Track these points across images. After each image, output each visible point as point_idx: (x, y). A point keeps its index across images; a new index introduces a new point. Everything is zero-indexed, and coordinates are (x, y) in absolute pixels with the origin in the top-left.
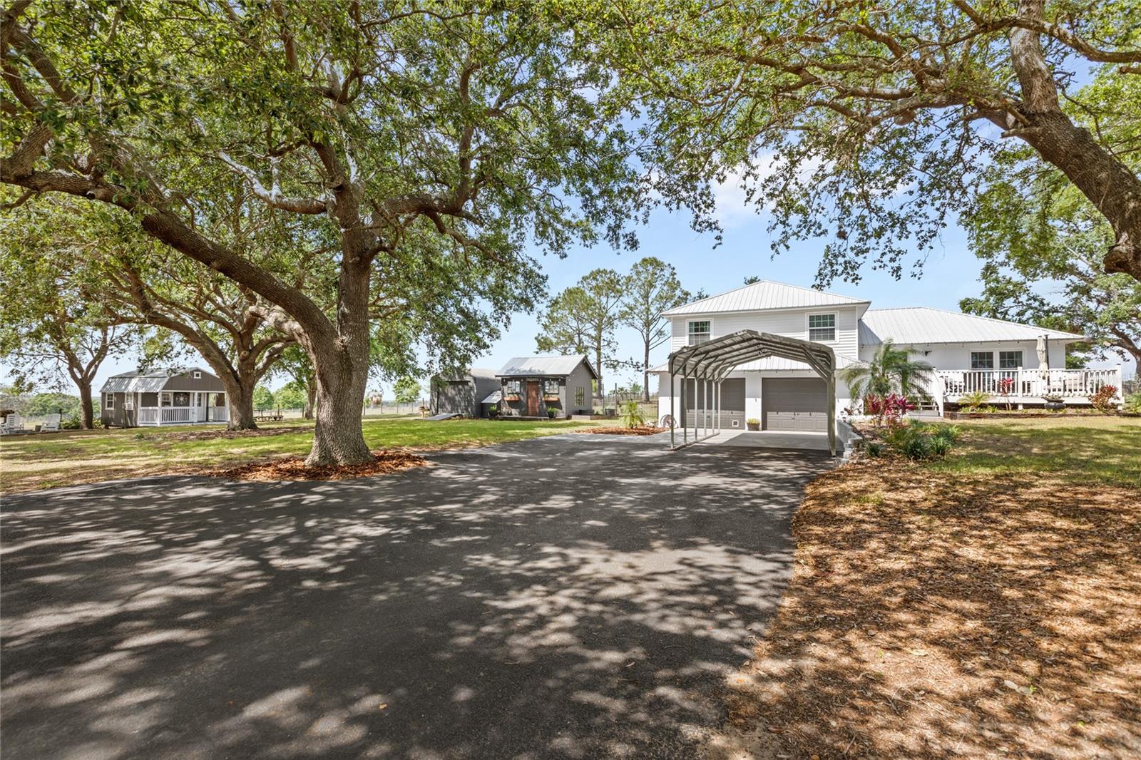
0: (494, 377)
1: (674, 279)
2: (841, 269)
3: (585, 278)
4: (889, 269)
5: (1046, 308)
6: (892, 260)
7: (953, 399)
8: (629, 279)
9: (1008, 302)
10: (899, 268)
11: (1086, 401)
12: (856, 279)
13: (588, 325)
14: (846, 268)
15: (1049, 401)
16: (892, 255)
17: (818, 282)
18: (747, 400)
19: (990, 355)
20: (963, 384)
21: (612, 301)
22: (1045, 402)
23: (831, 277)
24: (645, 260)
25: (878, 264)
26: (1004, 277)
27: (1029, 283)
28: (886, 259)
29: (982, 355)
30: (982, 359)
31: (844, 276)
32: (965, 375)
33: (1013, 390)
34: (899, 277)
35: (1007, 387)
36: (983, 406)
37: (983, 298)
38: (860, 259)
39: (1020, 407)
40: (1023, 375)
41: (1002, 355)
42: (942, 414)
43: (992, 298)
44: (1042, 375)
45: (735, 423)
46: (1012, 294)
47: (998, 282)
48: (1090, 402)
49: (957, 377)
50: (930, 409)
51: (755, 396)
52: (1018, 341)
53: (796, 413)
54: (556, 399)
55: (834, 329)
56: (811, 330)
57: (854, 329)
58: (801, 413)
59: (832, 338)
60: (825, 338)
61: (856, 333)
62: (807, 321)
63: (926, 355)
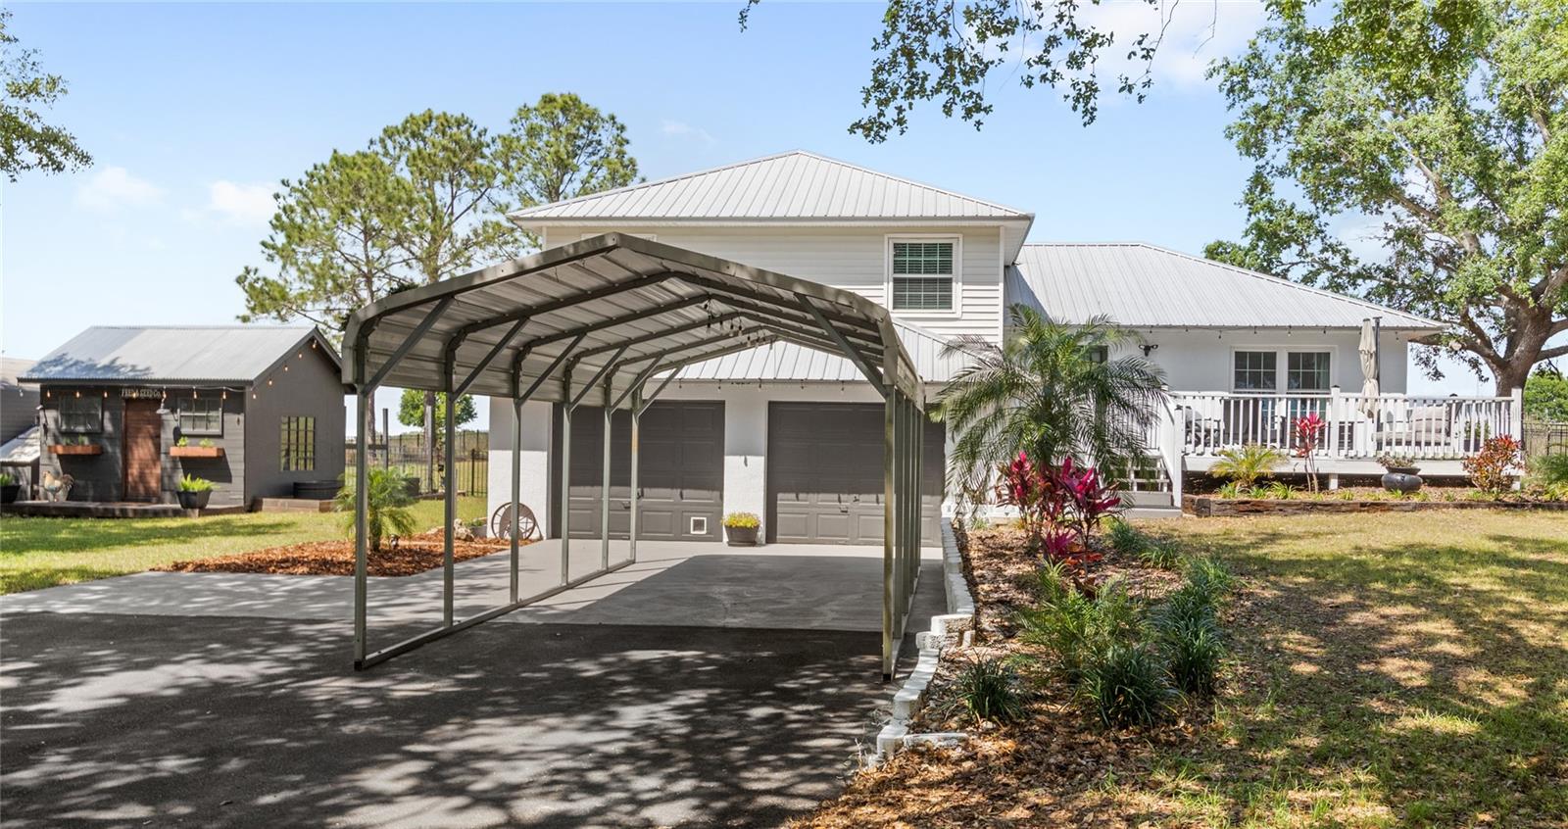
0: (15, 382)
1: (621, 154)
2: (934, 72)
3: (389, 133)
4: (1064, 86)
5: (1353, 269)
6: (1075, 61)
7: (1204, 462)
8: (508, 143)
9: (1289, 255)
10: (1092, 88)
11: (1456, 470)
12: (978, 108)
13: (398, 253)
14: (949, 72)
15: (1392, 470)
16: (1074, 46)
17: (872, 110)
18: (728, 460)
19: (1271, 358)
20: (1222, 426)
21: (467, 197)
22: (1383, 471)
23: (909, 94)
24: (548, 100)
25: (1037, 70)
26: (1282, 202)
27: (1324, 217)
28: (1059, 56)
29: (1255, 357)
30: (1253, 369)
31: (944, 96)
32: (1227, 404)
33: (1321, 441)
34: (1090, 115)
35: (1309, 434)
36: (1262, 481)
37: (1246, 243)
38: (990, 49)
39: (1334, 484)
40: (1340, 408)
41: (1294, 359)
42: (1178, 503)
43: (1261, 244)
44: (1368, 406)
45: (699, 525)
46: (1293, 237)
47: (1272, 211)
48: (1466, 473)
49: (1209, 408)
50: (1155, 487)
51: (745, 451)
52: (1325, 329)
53: (853, 496)
54: (213, 453)
55: (949, 281)
56: (896, 281)
57: (997, 284)
58: (862, 497)
59: (946, 302)
60: (930, 303)
61: (1000, 294)
62: (888, 256)
63: (1147, 355)
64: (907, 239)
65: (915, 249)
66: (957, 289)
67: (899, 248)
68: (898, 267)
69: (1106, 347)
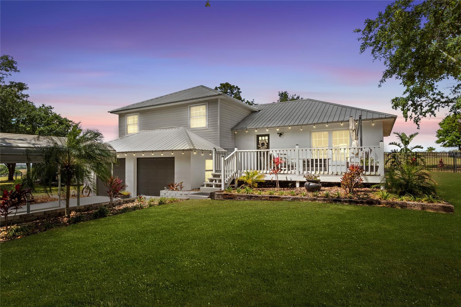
57: (217, 117)
60: (201, 125)
61: (218, 120)
62: (189, 112)
63: (280, 136)
64: (194, 106)
66: (207, 119)
69: (269, 134)
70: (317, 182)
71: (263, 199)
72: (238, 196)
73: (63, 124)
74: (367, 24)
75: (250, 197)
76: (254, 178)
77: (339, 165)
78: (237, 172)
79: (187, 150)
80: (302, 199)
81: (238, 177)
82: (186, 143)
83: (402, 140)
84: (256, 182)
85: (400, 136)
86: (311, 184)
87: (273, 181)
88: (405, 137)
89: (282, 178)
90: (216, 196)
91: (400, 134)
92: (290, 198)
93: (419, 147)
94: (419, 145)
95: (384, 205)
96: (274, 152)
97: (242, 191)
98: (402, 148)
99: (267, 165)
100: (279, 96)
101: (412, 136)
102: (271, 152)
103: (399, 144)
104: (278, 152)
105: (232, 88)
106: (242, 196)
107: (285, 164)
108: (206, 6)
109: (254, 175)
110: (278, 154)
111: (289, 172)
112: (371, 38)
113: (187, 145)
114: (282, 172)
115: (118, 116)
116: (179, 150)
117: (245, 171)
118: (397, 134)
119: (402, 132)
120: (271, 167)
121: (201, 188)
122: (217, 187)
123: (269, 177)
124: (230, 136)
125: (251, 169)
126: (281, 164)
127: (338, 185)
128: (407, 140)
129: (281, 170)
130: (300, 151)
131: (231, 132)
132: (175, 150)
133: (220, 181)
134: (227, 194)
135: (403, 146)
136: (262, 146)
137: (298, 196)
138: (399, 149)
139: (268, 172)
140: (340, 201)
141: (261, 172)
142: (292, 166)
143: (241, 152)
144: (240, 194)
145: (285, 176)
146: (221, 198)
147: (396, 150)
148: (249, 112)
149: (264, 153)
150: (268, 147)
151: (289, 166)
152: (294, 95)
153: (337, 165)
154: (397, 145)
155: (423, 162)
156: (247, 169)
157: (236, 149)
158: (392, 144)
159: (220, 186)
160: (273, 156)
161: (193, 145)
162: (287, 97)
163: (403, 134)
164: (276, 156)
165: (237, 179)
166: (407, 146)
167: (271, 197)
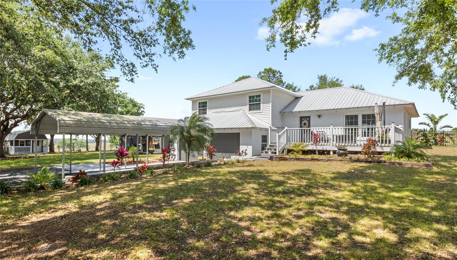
19: (356, 117)
29: (352, 117)
30: (351, 120)
41: (364, 116)
53: (225, 154)
54: (157, 144)
55: (260, 103)
56: (250, 104)
57: (270, 103)
58: (227, 154)
59: (259, 109)
60: (256, 109)
61: (271, 106)
62: (248, 99)
63: (319, 118)
64: (251, 95)
65: (253, 97)
66: (261, 105)
67: (250, 97)
68: (250, 101)
69: (310, 116)
70: (345, 150)
71: (307, 160)
72: (290, 158)
73: (136, 106)
74: (381, 46)
75: (298, 159)
76: (300, 148)
77: (362, 141)
78: (287, 144)
79: (251, 128)
80: (334, 160)
81: (288, 147)
82: (249, 123)
83: (432, 120)
84: (301, 151)
85: (429, 117)
86: (341, 152)
87: (314, 150)
88: (434, 117)
89: (320, 148)
90: (274, 158)
91: (430, 115)
92: (325, 159)
93: (449, 127)
94: (449, 125)
95: (388, 163)
96: (315, 129)
97: (291, 156)
98: (431, 127)
99: (309, 139)
100: (318, 79)
101: (441, 117)
102: (312, 130)
103: (429, 124)
104: (317, 130)
105: (274, 72)
106: (292, 158)
107: (322, 138)
108: (285, 59)
109: (300, 145)
110: (317, 131)
111: (326, 144)
112: (385, 54)
113: (250, 124)
114: (320, 144)
115: (191, 101)
116: (244, 128)
117: (293, 143)
118: (427, 115)
119: (432, 114)
120: (312, 140)
121: (262, 154)
122: (273, 153)
123: (311, 147)
124: (279, 118)
125: (297, 141)
126: (320, 138)
127: (360, 152)
128: (436, 120)
129: (320, 142)
130: (334, 129)
131: (279, 114)
132: (241, 128)
133: (275, 150)
134: (282, 157)
135: (432, 126)
136: (304, 125)
137: (331, 159)
138: (428, 129)
139: (310, 144)
140: (359, 161)
141: (305, 144)
142: (328, 141)
143: (290, 130)
144: (291, 157)
145: (322, 147)
146: (278, 160)
147: (425, 129)
148: (294, 98)
149: (307, 131)
150: (309, 126)
151: (325, 140)
152: (333, 78)
153: (361, 141)
154: (426, 125)
155: (452, 139)
156: (295, 142)
157: (286, 128)
158: (422, 124)
159: (275, 153)
160: (314, 132)
161: (254, 124)
162: (326, 80)
163: (433, 115)
164: (316, 133)
165: (286, 149)
166: (436, 126)
167: (312, 159)
